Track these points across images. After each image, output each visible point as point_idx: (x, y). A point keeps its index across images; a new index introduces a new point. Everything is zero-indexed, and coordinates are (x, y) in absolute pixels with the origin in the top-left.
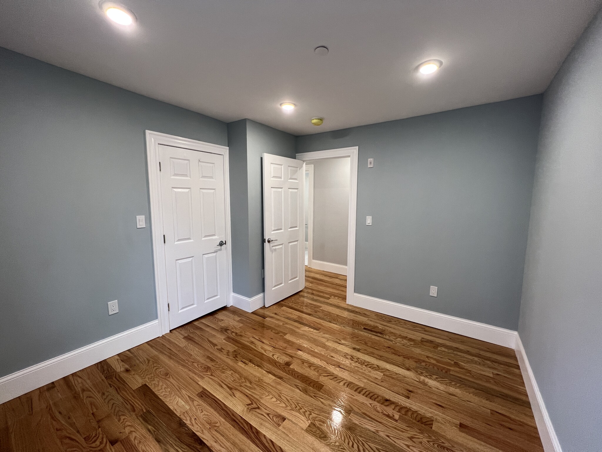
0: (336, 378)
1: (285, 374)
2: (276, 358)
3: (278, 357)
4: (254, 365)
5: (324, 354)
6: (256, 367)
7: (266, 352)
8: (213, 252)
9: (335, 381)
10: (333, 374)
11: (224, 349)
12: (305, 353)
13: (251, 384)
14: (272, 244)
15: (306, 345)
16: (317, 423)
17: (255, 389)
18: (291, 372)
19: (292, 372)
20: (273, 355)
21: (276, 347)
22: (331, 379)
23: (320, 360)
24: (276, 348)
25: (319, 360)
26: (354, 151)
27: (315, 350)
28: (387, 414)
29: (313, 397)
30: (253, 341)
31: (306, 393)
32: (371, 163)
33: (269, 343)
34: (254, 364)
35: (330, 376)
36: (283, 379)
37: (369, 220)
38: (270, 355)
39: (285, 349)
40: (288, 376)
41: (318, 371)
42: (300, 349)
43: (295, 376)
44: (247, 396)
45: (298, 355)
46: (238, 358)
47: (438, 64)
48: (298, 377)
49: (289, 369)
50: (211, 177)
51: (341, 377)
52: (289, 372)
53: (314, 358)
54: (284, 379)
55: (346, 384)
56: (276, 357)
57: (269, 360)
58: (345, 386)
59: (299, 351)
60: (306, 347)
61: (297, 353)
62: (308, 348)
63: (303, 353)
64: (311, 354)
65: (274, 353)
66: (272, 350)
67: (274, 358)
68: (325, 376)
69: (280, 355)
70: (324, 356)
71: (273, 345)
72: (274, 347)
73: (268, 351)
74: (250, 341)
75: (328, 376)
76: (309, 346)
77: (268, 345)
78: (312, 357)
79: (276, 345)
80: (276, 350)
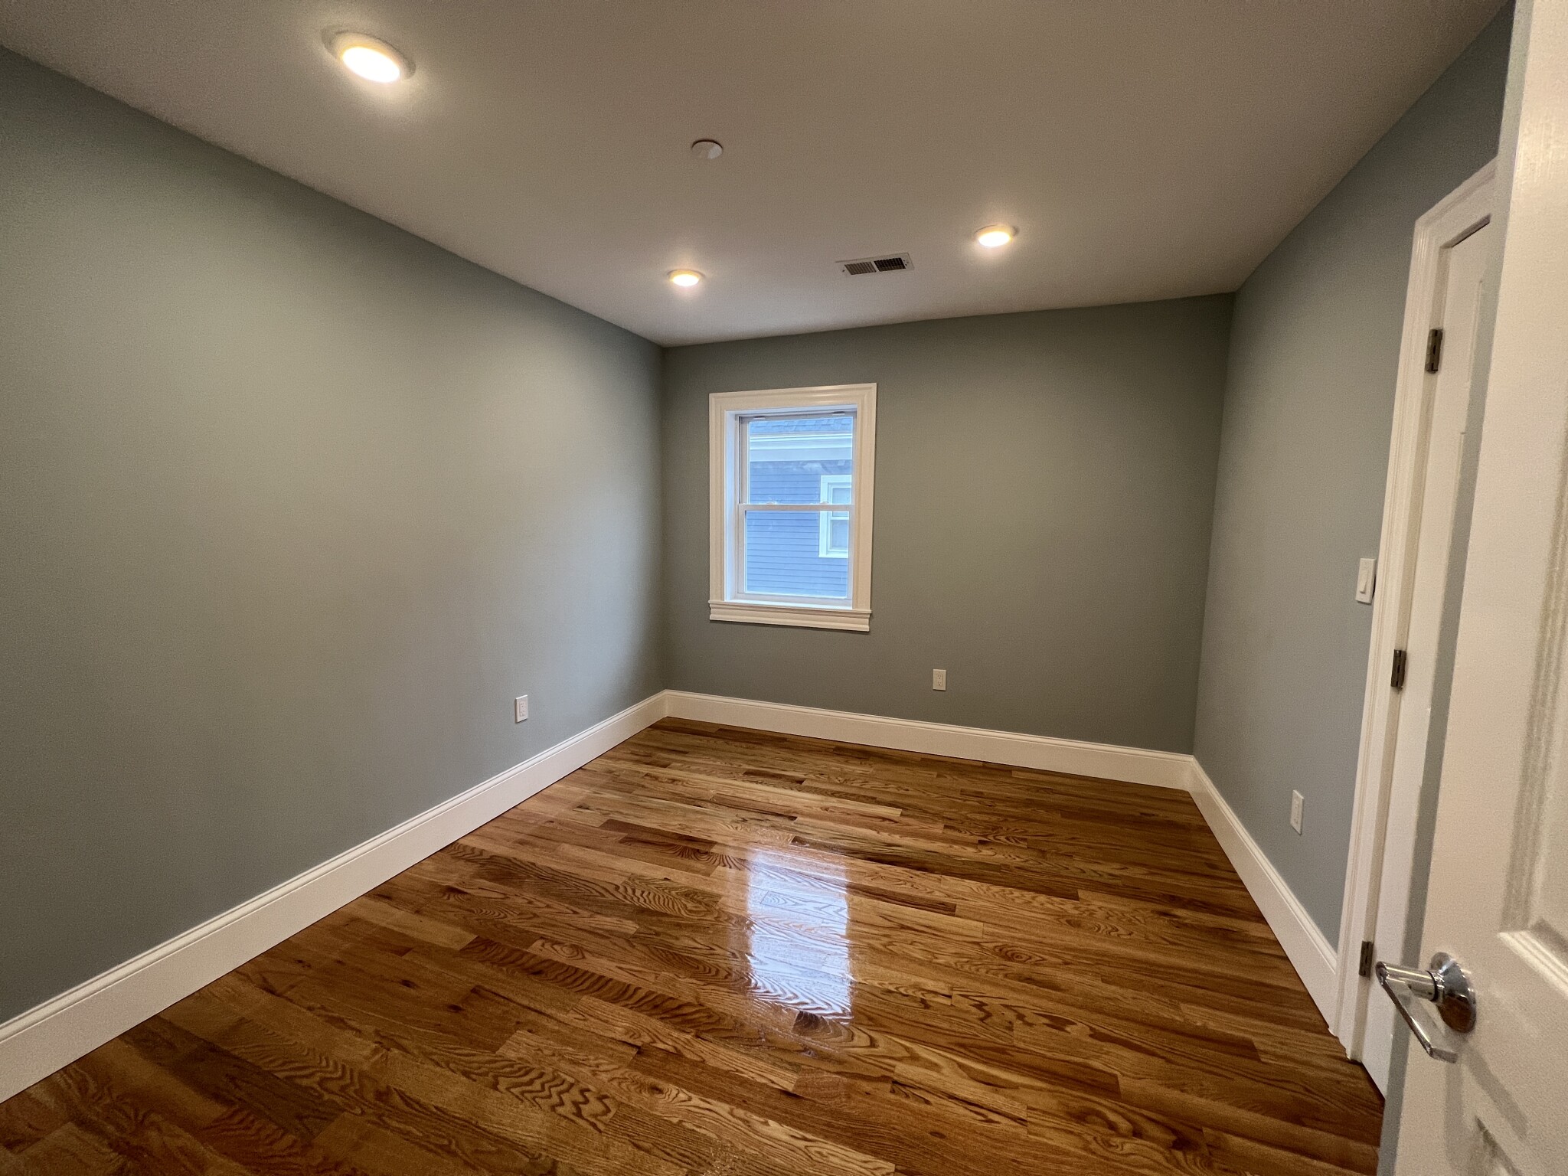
0: (656, 1007)
2: (856, 1032)
5: (690, 1099)
7: (907, 1049)
9: (659, 996)
10: (663, 1016)
12: (765, 1084)
15: (770, 1138)
16: (702, 908)
20: (873, 1043)
21: (888, 1086)
22: (671, 998)
23: (704, 1061)
24: (884, 1079)
25: (712, 1062)
27: (731, 1113)
28: (555, 946)
30: (996, 1092)
33: (927, 1102)
35: (672, 1009)
36: (801, 971)
38: (883, 1043)
39: (848, 1087)
41: (710, 1017)
42: (789, 1100)
45: (790, 1064)
51: (641, 1011)
53: (726, 1068)
55: (630, 992)
56: (859, 1037)
57: (870, 1019)
58: (632, 989)
59: (790, 1089)
60: (771, 1122)
61: (795, 1077)
62: (762, 1120)
63: (773, 1082)
64: (744, 1082)
65: (874, 1051)
66: (894, 1067)
67: (864, 1033)
68: (689, 1004)
69: (852, 1049)
70: (689, 1090)
71: (907, 1092)
72: (895, 1082)
73: (904, 1057)
74: (1008, 1091)
75: (680, 1007)
76: (757, 1133)
77: (927, 1088)
78: (737, 1071)
79: (892, 1096)
80: (879, 1073)
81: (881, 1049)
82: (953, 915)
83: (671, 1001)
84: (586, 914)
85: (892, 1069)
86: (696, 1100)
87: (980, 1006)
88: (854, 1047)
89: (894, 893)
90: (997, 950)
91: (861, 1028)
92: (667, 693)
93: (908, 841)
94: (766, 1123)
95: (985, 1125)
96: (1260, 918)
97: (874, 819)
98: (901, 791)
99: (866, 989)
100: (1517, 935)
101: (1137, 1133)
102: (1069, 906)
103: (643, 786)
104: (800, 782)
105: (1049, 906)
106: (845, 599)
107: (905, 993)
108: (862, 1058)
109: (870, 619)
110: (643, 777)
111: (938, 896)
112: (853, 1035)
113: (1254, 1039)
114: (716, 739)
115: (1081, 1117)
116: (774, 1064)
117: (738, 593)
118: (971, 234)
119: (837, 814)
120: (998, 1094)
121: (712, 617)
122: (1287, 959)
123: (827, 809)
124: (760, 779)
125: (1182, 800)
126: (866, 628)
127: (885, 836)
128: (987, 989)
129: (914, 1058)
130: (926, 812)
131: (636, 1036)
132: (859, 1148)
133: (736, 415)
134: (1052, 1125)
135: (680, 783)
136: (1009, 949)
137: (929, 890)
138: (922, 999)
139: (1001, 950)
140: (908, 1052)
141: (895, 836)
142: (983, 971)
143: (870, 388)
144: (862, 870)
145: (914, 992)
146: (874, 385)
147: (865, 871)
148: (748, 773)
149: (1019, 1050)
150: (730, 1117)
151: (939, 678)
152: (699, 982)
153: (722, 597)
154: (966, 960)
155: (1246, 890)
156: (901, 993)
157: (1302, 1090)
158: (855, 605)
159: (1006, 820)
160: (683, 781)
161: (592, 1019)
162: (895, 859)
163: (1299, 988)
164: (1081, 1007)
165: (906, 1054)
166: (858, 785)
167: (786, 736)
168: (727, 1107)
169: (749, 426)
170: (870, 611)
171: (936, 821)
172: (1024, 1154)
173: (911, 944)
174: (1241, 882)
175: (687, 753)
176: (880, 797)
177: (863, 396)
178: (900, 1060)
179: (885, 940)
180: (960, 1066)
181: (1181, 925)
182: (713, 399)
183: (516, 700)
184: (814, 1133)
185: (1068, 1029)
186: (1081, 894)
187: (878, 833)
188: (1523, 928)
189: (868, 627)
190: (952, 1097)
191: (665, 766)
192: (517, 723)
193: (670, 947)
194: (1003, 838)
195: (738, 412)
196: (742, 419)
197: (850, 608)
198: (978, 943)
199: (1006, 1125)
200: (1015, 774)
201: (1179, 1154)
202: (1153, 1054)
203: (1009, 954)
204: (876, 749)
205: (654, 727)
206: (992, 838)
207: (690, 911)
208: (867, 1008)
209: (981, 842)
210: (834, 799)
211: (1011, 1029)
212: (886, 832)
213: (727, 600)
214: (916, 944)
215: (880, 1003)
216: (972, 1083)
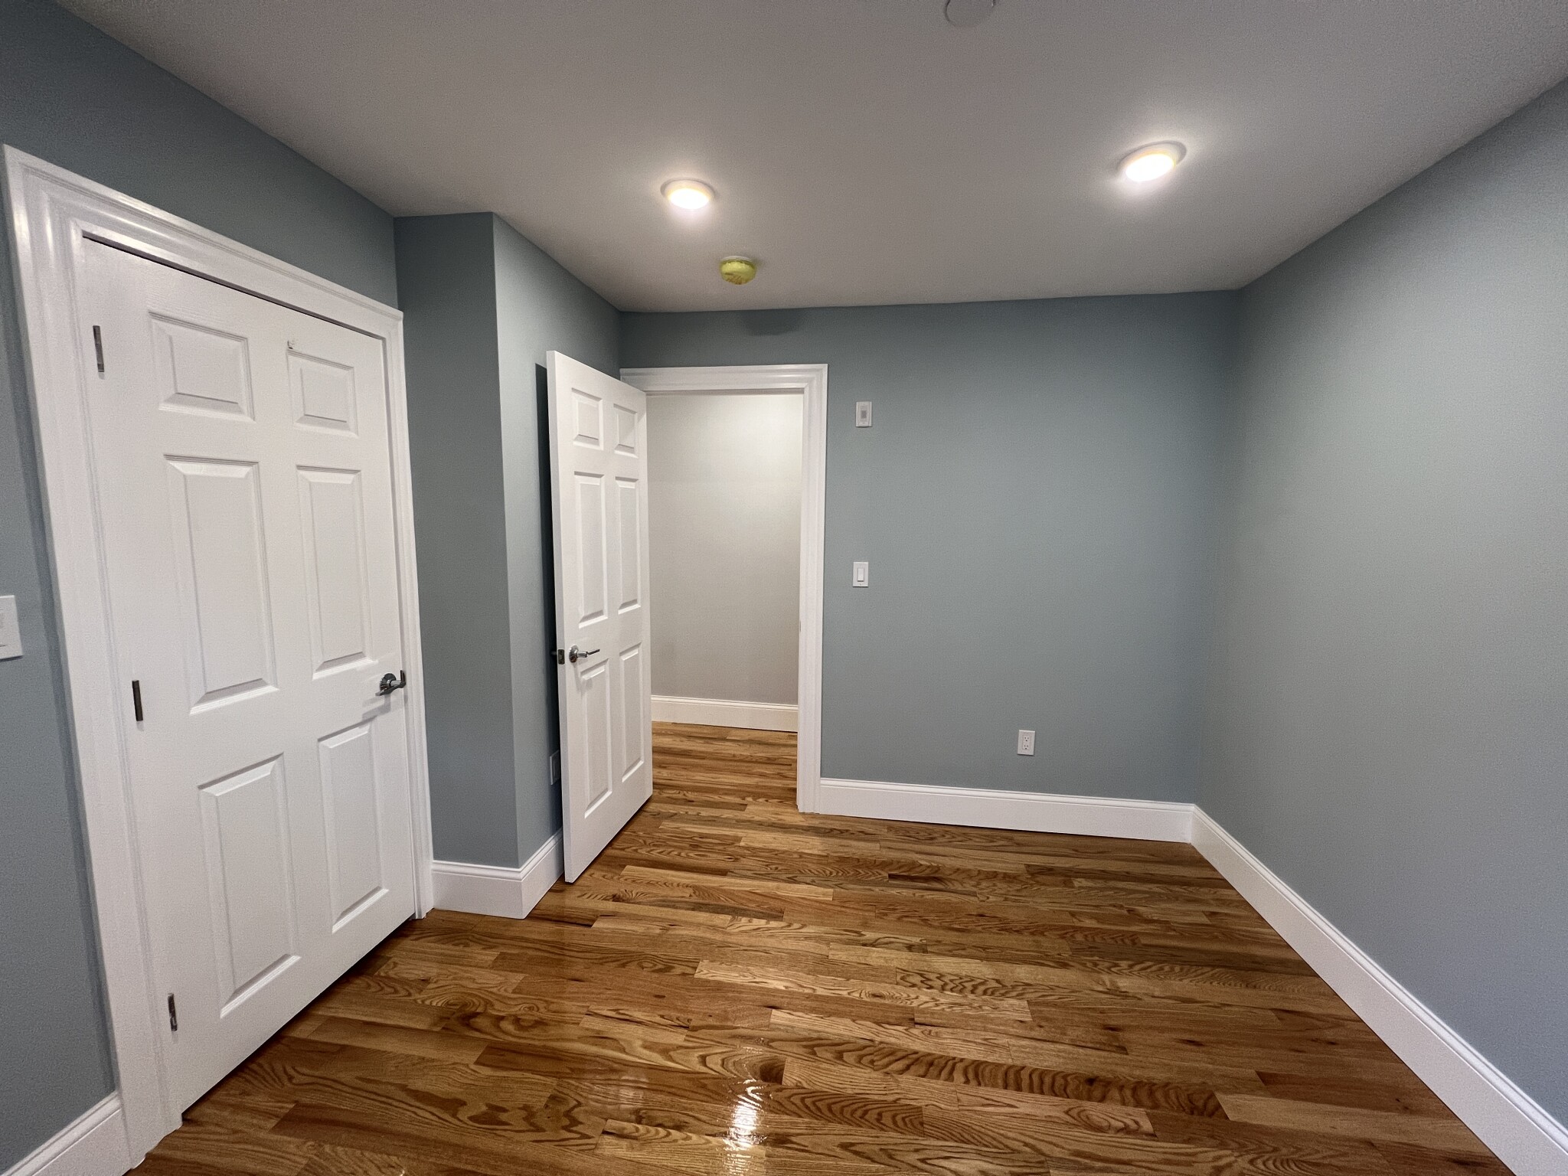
0: (931, 1064)
1: (786, 1117)
2: (719, 1068)
3: (723, 1060)
4: (662, 1132)
5: (849, 994)
6: (675, 1133)
7: (671, 1059)
8: (360, 720)
11: (504, 1110)
12: (795, 1011)
14: (582, 664)
15: (782, 980)
18: (796, 1100)
19: (803, 1100)
20: (703, 1060)
21: (693, 1024)
22: (923, 1076)
23: (854, 1021)
24: (695, 1029)
25: (848, 1021)
26: (814, 377)
27: (814, 990)
28: (1121, 1125)
29: (919, 1164)
30: (598, 1032)
31: (893, 1162)
32: (864, 414)
33: (662, 1017)
34: (660, 1125)
35: (912, 1064)
37: (861, 573)
38: (693, 1063)
39: (727, 1019)
40: (800, 1120)
41: (872, 1062)
42: (772, 1003)
43: (819, 1109)
45: (780, 1030)
46: (581, 1123)
47: (1176, 155)
48: (830, 1110)
49: (787, 1093)
50: (341, 423)
52: (793, 1103)
53: (832, 1018)
54: (793, 1139)
55: (971, 1076)
56: (716, 1064)
57: (704, 1086)
58: (973, 1082)
59: (773, 1010)
60: (784, 988)
61: (772, 1020)
62: (790, 989)
63: (790, 1014)
64: (813, 1010)
65: (702, 1051)
66: (685, 1040)
67: (712, 1069)
68: (902, 1072)
69: (724, 1050)
70: (853, 1000)
71: (679, 1022)
72: (686, 1028)
73: (675, 1050)
74: (589, 1033)
75: (908, 1067)
76: (791, 982)
77: (660, 1027)
78: (822, 1018)
79: (690, 1017)
80: (700, 1033)
81: (695, 1058)
85: (687, 1038)
86: (845, 993)
88: (722, 1054)
91: (714, 1073)
94: (786, 987)
95: (619, 1007)
99: (706, 1127)
107: (660, 1129)
108: (712, 1043)
112: (722, 1065)
116: (792, 1027)
120: (597, 1030)
129: (665, 1051)
132: (719, 983)
138: (639, 1121)
140: (670, 1056)
145: (647, 1130)
150: (814, 988)
152: (908, 1102)
156: (664, 1127)
165: (671, 1053)
168: (818, 993)
178: (679, 1048)
180: (623, 1051)
184: (750, 986)
185: (481, 1110)
190: (639, 1023)
199: (603, 1009)
201: (478, 1009)
208: (705, 1098)
211: (550, 1100)
215: (692, 1110)
216: (617, 1036)
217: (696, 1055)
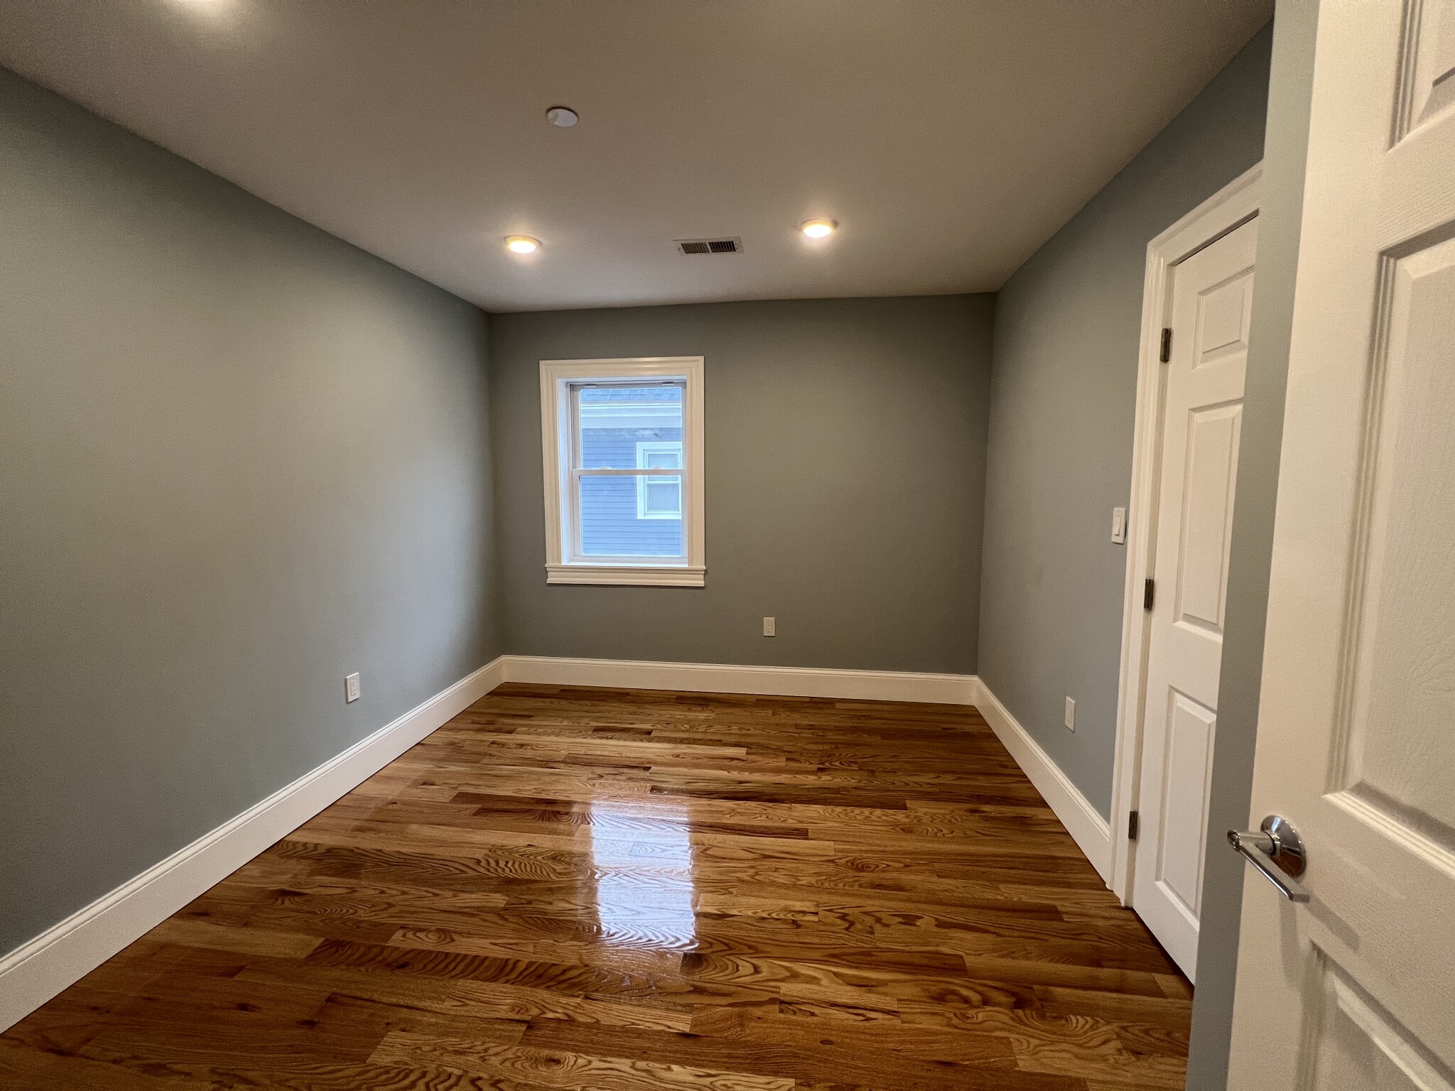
0: (540, 976)
2: (740, 962)
3: (738, 970)
4: (774, 915)
5: (590, 1062)
6: (764, 915)
7: (787, 968)
9: (541, 964)
10: (549, 984)
12: (662, 1031)
13: (738, 877)
15: (676, 1082)
16: (572, 869)
17: (721, 874)
20: (757, 970)
21: (777, 1007)
22: (554, 965)
23: (598, 1021)
24: (772, 1001)
25: (605, 1020)
27: (633, 1067)
28: (418, 934)
33: (813, 1014)
35: (557, 976)
38: (765, 968)
39: (740, 1016)
42: (689, 1042)
44: (724, 858)
45: (683, 1005)
51: (525, 984)
53: (621, 1024)
55: (510, 967)
56: (743, 966)
57: (750, 947)
58: (511, 962)
59: (687, 1029)
60: (673, 1067)
61: (689, 1017)
62: (665, 1066)
63: (670, 1027)
64: (640, 1034)
65: (759, 977)
66: (779, 988)
67: (747, 961)
68: (572, 968)
69: (738, 980)
70: (587, 1053)
71: (794, 1009)
72: (782, 1002)
73: (786, 977)
74: (880, 989)
75: (564, 972)
76: (661, 1080)
77: (810, 1001)
78: (633, 1024)
79: (782, 1016)
80: (766, 996)
81: (765, 973)
82: (807, 839)
83: (554, 967)
84: (448, 894)
85: (777, 990)
86: (596, 1063)
87: (843, 917)
88: (739, 977)
89: (752, 826)
90: (849, 864)
91: (744, 958)
92: (504, 658)
93: (756, 777)
94: (669, 1069)
95: (867, 1024)
96: (1044, 804)
97: (725, 760)
98: (744, 732)
99: (744, 920)
100: (1336, 794)
101: (986, 1002)
102: (900, 816)
103: (490, 755)
104: (649, 733)
105: (886, 818)
106: (680, 558)
107: (777, 917)
108: (750, 986)
109: (705, 575)
110: (488, 746)
111: (791, 823)
112: (738, 966)
113: (1056, 903)
114: (559, 700)
115: (940, 998)
116: (667, 1009)
117: (574, 556)
118: (798, 226)
119: (688, 759)
120: (871, 993)
121: (550, 580)
122: (1067, 834)
123: (678, 756)
124: (610, 734)
125: (970, 713)
126: (701, 583)
127: (735, 775)
128: (847, 901)
129: (795, 976)
130: (767, 748)
131: (522, 1011)
132: (759, 1072)
133: (567, 383)
134: (919, 1010)
135: (529, 747)
136: (858, 861)
137: (782, 819)
138: (793, 921)
139: (852, 864)
140: (789, 971)
141: (744, 773)
142: (841, 885)
143: (698, 361)
144: (721, 809)
145: (785, 915)
146: (701, 359)
147: (723, 809)
148: (597, 730)
149: (883, 950)
150: (633, 1072)
151: (769, 626)
152: (579, 943)
153: (559, 560)
154: (824, 878)
155: (1029, 782)
156: (773, 918)
157: (1097, 939)
158: (690, 562)
159: (837, 747)
160: (532, 745)
161: (473, 1003)
162: (747, 795)
163: (1082, 857)
164: (924, 903)
165: (788, 974)
166: (704, 730)
167: (629, 691)
168: (628, 1062)
169: (581, 394)
170: (704, 568)
171: (778, 755)
172: (902, 1042)
173: (775, 871)
174: (1025, 776)
175: (531, 716)
176: (726, 739)
177: (692, 368)
178: (782, 980)
179: (752, 871)
180: (836, 974)
181: (988, 819)
182: (544, 366)
183: (346, 679)
184: (716, 1068)
185: (918, 923)
186: (909, 803)
187: (729, 773)
188: (1343, 789)
189: (703, 582)
190: (834, 1005)
191: (511, 732)
192: (348, 703)
193: (546, 914)
194: (837, 764)
195: (569, 380)
196: (573, 387)
197: (686, 566)
198: (832, 861)
199: (883, 1019)
200: (838, 705)
201: (1020, 1012)
202: (987, 932)
203: (860, 866)
204: (712, 695)
205: (489, 694)
206: (828, 765)
207: (560, 874)
209: (820, 770)
210: (683, 746)
211: (872, 933)
212: (734, 770)
213: (565, 563)
214: (780, 870)
215: (756, 930)
216: (848, 988)
217: (764, 974)
